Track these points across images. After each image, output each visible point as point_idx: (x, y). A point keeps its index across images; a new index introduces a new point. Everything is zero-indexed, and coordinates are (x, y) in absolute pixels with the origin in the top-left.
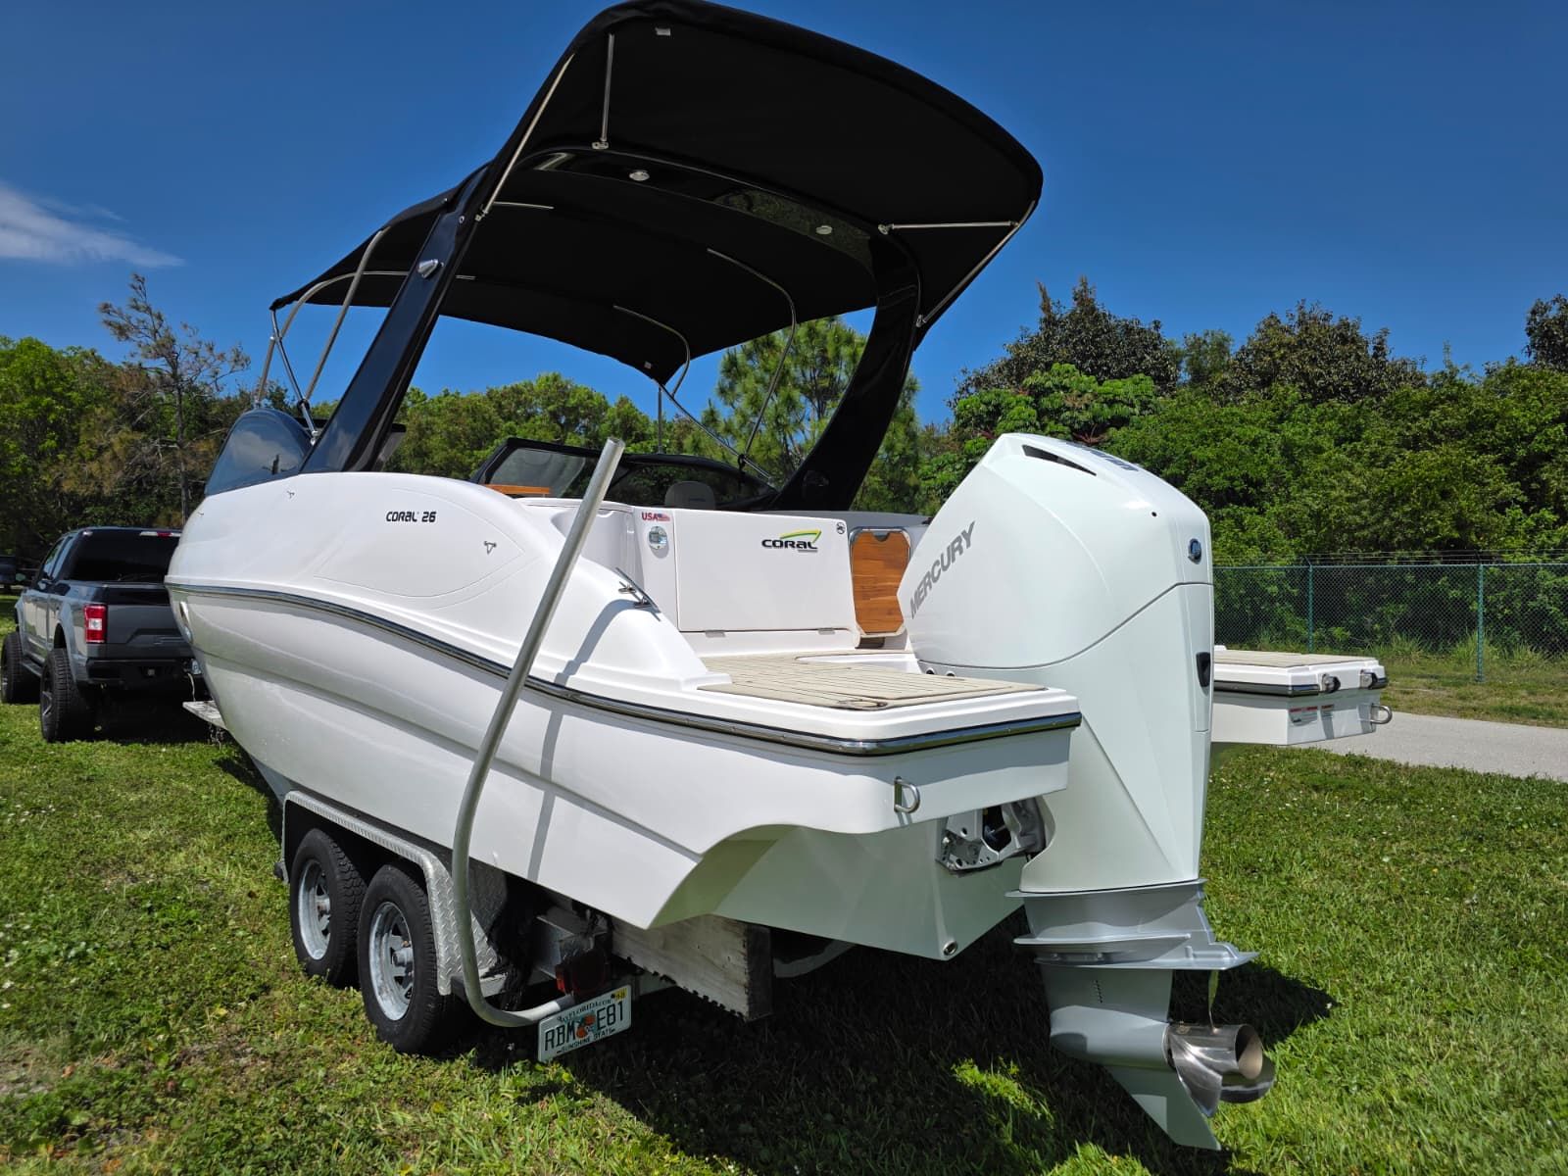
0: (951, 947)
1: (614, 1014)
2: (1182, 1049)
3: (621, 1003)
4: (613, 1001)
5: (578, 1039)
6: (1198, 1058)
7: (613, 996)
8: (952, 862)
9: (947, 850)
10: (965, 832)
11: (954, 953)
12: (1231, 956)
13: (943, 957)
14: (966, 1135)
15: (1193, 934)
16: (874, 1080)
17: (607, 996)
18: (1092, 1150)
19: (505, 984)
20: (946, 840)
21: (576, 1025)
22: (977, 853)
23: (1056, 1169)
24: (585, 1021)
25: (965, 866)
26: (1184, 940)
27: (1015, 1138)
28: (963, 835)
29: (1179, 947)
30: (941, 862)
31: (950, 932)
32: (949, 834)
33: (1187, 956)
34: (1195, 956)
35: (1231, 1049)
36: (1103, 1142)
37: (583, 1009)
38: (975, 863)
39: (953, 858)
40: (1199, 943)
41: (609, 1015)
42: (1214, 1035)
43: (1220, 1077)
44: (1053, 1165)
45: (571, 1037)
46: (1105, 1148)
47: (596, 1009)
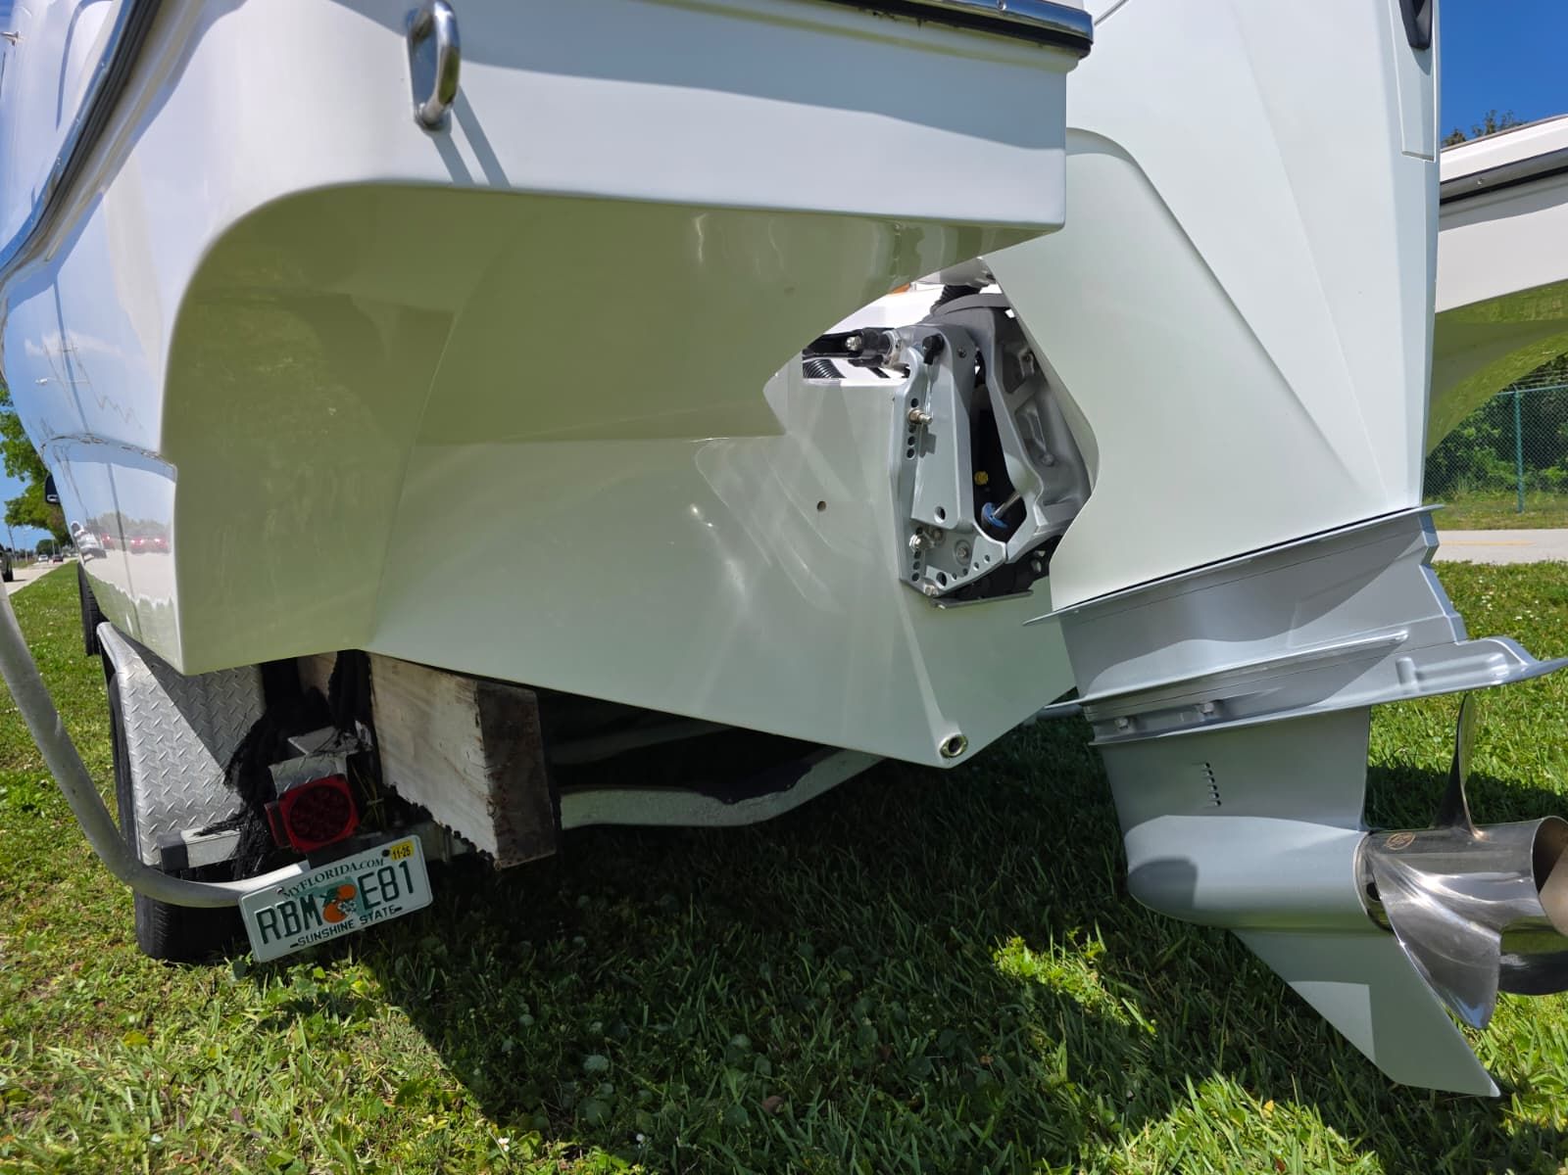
0: (954, 744)
1: (393, 882)
2: (1401, 882)
3: (404, 865)
4: (388, 862)
5: (327, 925)
6: (1441, 899)
7: (386, 853)
8: (929, 582)
9: (918, 559)
10: (942, 514)
11: (961, 756)
12: (1510, 660)
13: (942, 763)
14: (985, 1067)
15: (1414, 628)
16: (847, 976)
17: (375, 853)
18: (1222, 1090)
19: (239, 846)
20: (915, 540)
21: (320, 902)
22: (968, 554)
23: (1146, 1129)
24: (334, 894)
25: (953, 582)
26: (1393, 645)
27: (1074, 1072)
28: (939, 521)
29: (1383, 663)
30: (912, 581)
31: (948, 714)
32: (921, 528)
33: (1402, 679)
34: (1420, 676)
35: (1524, 873)
36: (1243, 1077)
37: (328, 875)
38: (966, 572)
39: (932, 572)
40: (1429, 646)
41: (384, 886)
42: (1477, 846)
43: (1497, 938)
44: (1141, 1125)
45: (313, 921)
46: (1249, 1086)
47: (355, 876)
